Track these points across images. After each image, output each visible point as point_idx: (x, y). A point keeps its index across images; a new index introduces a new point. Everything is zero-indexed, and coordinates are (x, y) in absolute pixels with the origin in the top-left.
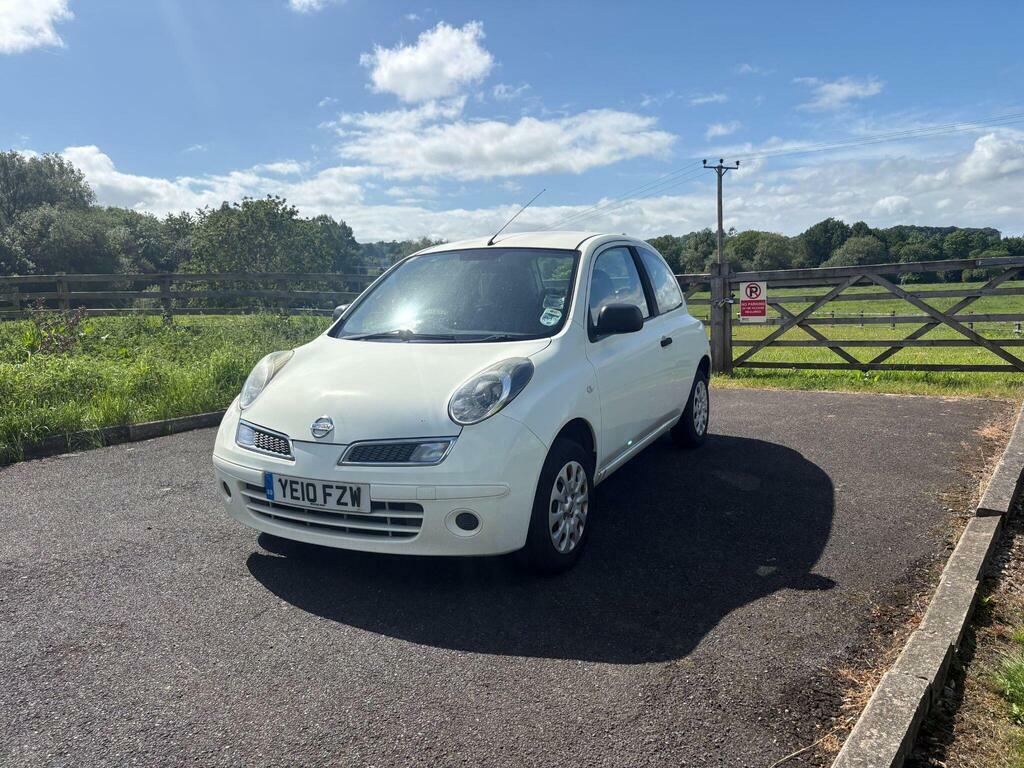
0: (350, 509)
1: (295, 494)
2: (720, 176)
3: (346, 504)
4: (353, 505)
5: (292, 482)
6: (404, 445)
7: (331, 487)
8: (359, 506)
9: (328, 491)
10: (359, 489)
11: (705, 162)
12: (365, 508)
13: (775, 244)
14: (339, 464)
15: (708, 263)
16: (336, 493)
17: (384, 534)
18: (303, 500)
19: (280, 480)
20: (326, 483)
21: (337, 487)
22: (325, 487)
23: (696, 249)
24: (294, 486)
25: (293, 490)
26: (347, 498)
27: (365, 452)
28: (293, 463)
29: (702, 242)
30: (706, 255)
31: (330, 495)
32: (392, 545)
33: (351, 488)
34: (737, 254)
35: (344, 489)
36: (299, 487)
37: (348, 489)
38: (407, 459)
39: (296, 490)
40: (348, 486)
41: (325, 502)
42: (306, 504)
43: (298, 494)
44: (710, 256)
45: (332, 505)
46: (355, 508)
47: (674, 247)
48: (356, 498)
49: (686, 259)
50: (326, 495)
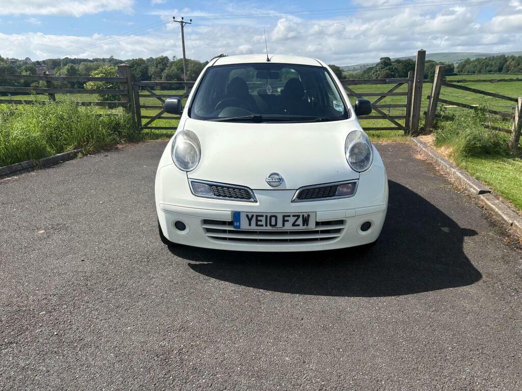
0: (302, 228)
1: (259, 223)
2: (182, 27)
3: (299, 225)
4: (304, 225)
5: (257, 216)
6: (331, 187)
7: (289, 216)
8: (307, 225)
9: (286, 218)
10: (309, 216)
11: (174, 18)
12: (312, 226)
13: (197, 66)
14: (293, 201)
15: (164, 75)
16: (292, 220)
17: (316, 240)
18: (266, 226)
19: (247, 216)
20: (284, 214)
21: (294, 216)
22: (284, 217)
23: (157, 67)
24: (259, 218)
25: (257, 221)
26: (300, 221)
27: (308, 193)
28: (258, 204)
29: (160, 63)
30: (162, 70)
31: (288, 221)
32: (318, 246)
33: (303, 216)
34: (178, 70)
35: (298, 216)
36: (263, 219)
37: (301, 217)
38: (334, 195)
39: (261, 221)
40: (301, 215)
41: (284, 225)
42: (269, 228)
43: (263, 223)
44: (165, 71)
45: (288, 227)
46: (305, 227)
47: (144, 65)
48: (306, 221)
49: (152, 72)
50: (284, 221)
